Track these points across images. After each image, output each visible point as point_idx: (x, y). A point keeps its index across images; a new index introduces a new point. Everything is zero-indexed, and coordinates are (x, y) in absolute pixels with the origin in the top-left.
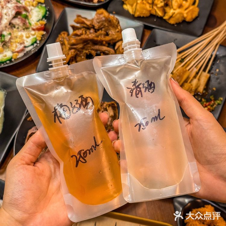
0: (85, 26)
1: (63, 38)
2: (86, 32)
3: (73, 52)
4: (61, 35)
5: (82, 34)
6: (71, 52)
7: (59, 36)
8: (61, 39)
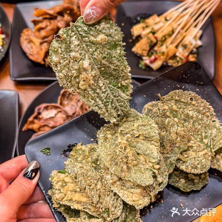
0: (48, 16)
1: (28, 35)
2: (50, 22)
3: (46, 46)
4: (24, 33)
5: (47, 26)
6: (44, 46)
7: (22, 34)
8: (26, 37)
